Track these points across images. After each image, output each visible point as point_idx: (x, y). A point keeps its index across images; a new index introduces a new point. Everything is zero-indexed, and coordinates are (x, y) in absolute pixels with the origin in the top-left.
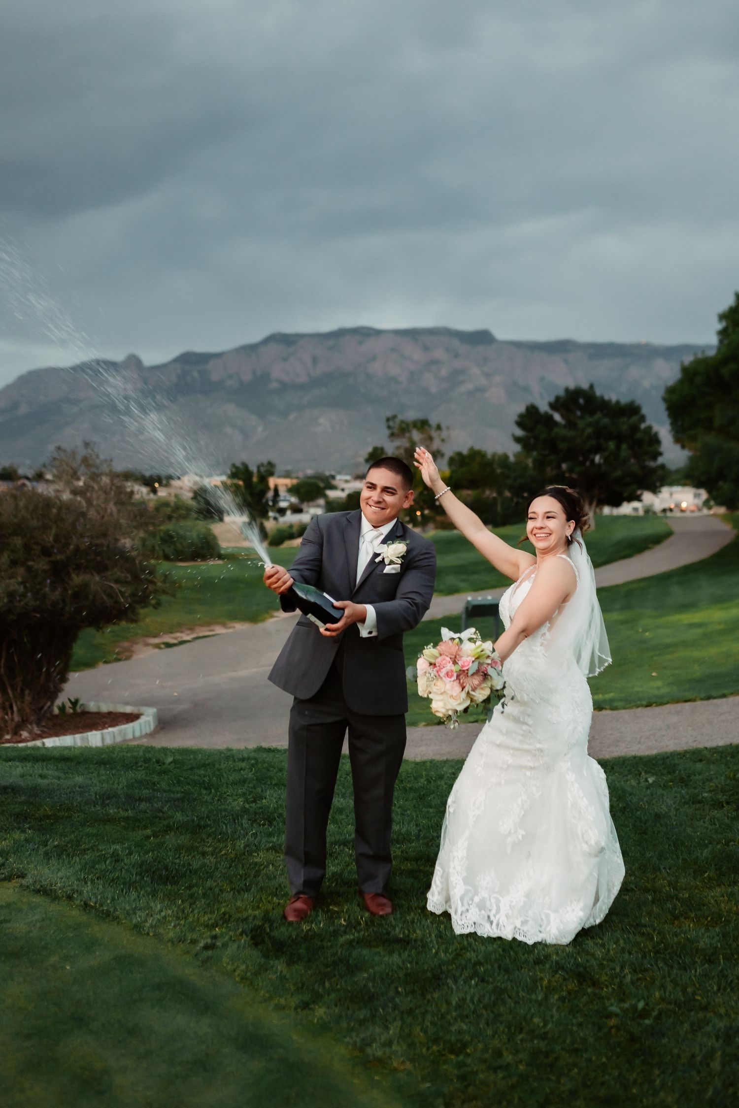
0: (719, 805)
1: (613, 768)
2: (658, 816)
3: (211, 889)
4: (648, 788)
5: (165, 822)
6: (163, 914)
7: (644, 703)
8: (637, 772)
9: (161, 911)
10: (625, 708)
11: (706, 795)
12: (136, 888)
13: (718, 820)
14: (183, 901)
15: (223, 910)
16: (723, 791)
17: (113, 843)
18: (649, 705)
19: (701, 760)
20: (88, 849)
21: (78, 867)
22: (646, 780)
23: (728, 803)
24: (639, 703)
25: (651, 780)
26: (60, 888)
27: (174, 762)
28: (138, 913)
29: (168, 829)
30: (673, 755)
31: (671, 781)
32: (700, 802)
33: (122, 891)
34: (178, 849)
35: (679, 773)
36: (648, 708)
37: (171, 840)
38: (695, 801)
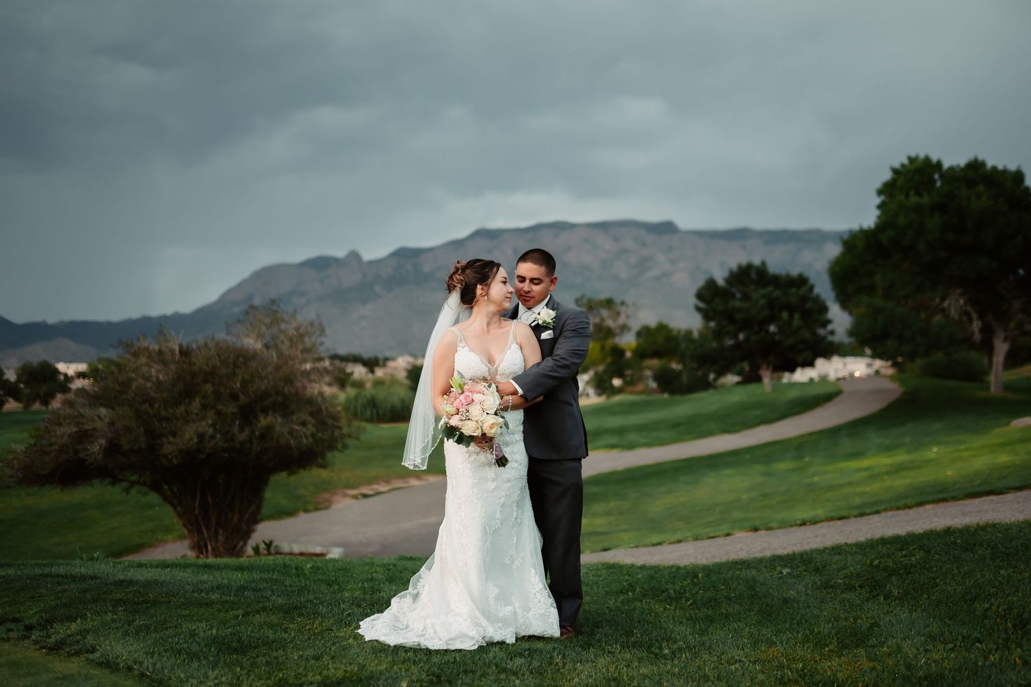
0: (851, 588)
1: (749, 564)
2: (786, 601)
3: (276, 658)
4: (780, 578)
5: (261, 605)
6: (217, 681)
8: (773, 567)
9: (216, 678)
10: (779, 528)
11: (839, 581)
12: (199, 658)
13: (848, 602)
14: (242, 669)
15: (281, 675)
16: (858, 576)
17: (200, 622)
18: (803, 524)
19: (839, 554)
20: (170, 627)
21: (150, 642)
22: (781, 573)
23: (861, 587)
25: (785, 571)
26: (124, 661)
27: (312, 568)
28: (191, 680)
29: (264, 609)
30: (813, 551)
31: (805, 571)
32: (831, 587)
33: (184, 661)
34: (261, 626)
35: (815, 565)
36: (803, 527)
37: (259, 619)
38: (827, 586)
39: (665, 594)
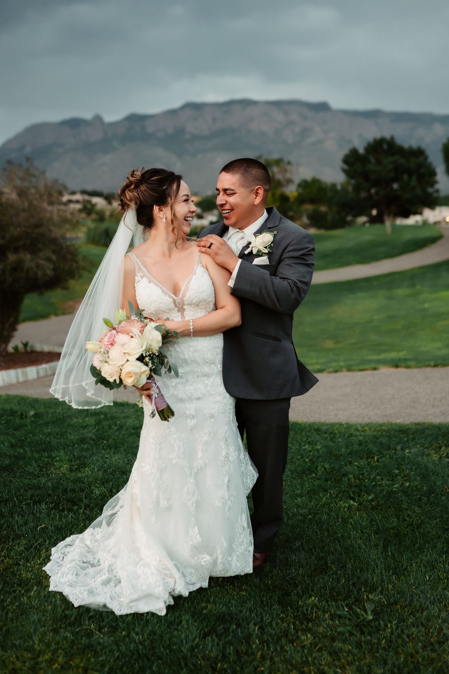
7: (432, 363)
24: (427, 363)
39: (345, 479)
